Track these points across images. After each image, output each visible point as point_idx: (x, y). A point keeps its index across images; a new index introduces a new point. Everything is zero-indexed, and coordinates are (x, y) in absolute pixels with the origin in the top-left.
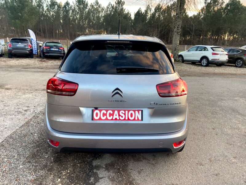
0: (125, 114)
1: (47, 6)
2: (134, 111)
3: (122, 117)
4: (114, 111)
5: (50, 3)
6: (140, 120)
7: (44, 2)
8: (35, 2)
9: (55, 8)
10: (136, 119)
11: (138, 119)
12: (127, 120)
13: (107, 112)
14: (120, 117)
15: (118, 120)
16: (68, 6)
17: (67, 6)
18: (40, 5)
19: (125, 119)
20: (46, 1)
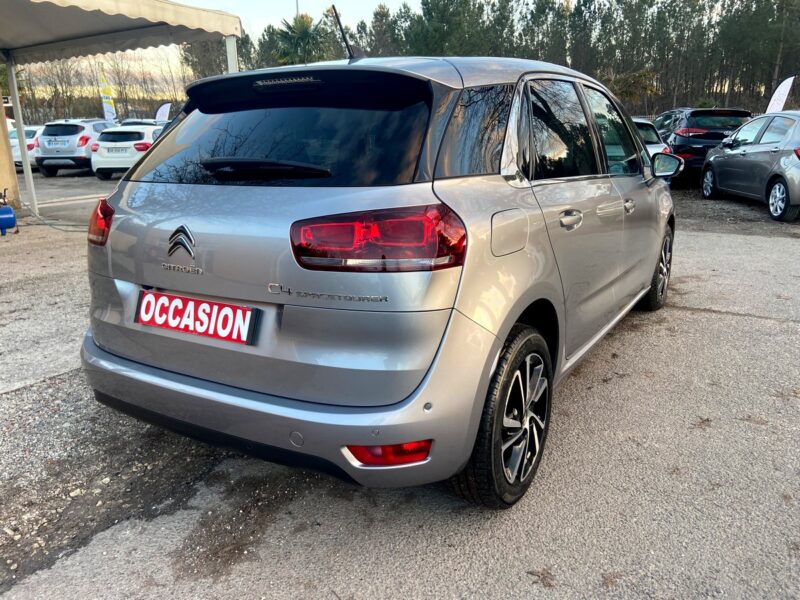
0: (209, 315)
1: (524, 18)
2: (235, 310)
3: (202, 324)
4: (185, 303)
5: (532, 7)
6: (243, 342)
7: (515, 6)
8: (490, 11)
9: (546, 19)
10: (235, 336)
11: (239, 339)
12: (210, 336)
13: (170, 303)
14: (198, 323)
15: (192, 332)
16: (589, 8)
17: (583, 8)
18: (503, 18)
19: (206, 333)
20: (522, 1)
